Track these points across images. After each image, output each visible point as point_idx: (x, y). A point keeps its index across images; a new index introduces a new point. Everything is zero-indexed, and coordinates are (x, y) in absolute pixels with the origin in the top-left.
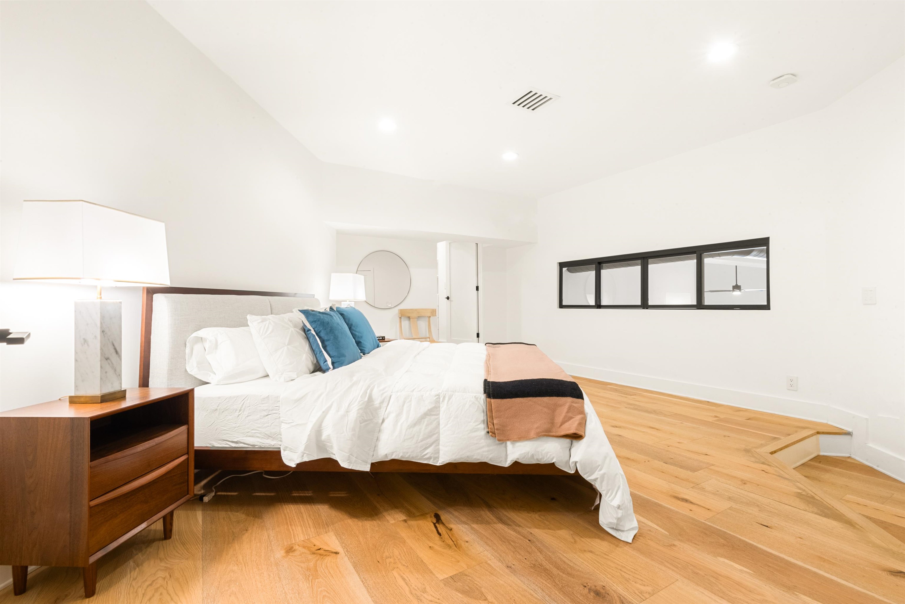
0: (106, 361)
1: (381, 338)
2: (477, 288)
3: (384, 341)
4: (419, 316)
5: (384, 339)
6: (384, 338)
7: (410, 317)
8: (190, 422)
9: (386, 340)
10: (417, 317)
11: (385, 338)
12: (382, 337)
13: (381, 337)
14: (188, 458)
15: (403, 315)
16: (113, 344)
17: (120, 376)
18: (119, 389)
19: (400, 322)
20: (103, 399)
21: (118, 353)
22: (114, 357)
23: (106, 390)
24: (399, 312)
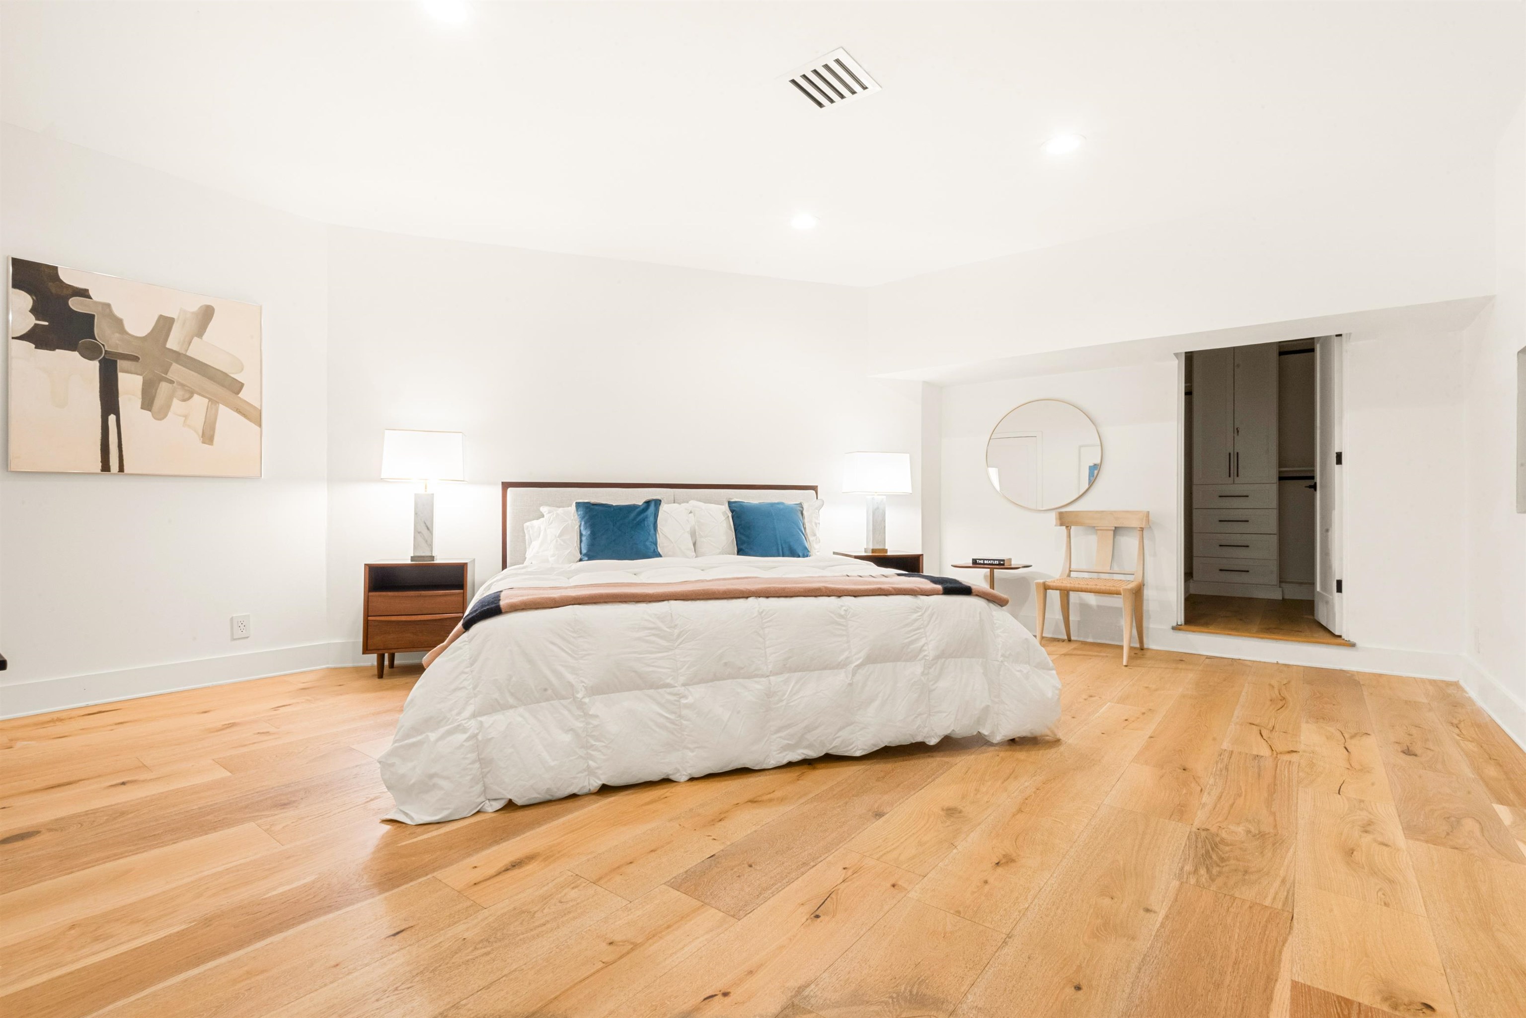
0: (418, 534)
1: (997, 562)
2: (1339, 458)
3: (1003, 567)
4: (1118, 526)
5: (1003, 565)
6: (1002, 563)
7: (1096, 528)
8: (465, 588)
9: (1007, 567)
11: (1005, 562)
12: (999, 561)
13: (997, 560)
15: (1077, 524)
16: (425, 523)
17: (431, 546)
18: (430, 555)
19: (1069, 536)
20: (413, 559)
21: (429, 529)
22: (425, 531)
23: (418, 554)
24: (1058, 517)
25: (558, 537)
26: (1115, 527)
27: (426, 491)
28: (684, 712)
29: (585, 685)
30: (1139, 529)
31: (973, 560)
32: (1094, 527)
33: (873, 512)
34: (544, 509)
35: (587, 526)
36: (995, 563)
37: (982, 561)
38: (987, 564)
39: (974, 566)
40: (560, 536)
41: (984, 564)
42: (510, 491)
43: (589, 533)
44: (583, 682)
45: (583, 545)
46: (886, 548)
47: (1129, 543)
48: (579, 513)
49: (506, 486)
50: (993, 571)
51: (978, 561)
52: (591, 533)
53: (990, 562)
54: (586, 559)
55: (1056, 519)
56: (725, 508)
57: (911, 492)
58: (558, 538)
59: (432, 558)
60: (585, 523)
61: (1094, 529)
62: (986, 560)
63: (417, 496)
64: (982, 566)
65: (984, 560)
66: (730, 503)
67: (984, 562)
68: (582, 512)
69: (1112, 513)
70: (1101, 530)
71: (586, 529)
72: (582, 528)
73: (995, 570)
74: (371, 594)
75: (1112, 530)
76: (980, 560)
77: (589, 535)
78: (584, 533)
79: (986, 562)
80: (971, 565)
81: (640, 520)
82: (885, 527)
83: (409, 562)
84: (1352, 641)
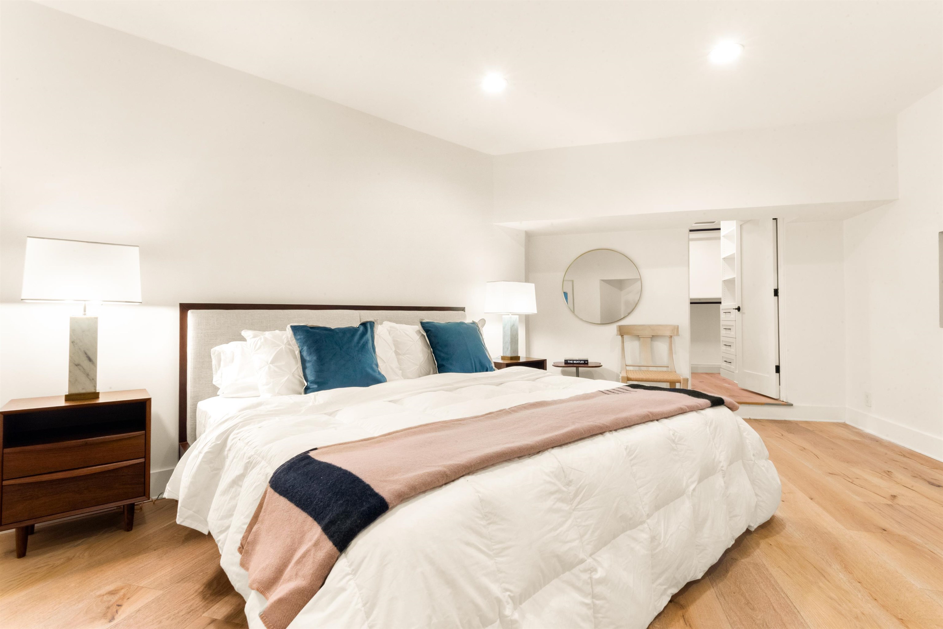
0: (76, 366)
1: (583, 362)
2: (776, 292)
3: (586, 365)
4: (653, 335)
5: (587, 363)
6: (586, 362)
7: (640, 336)
8: (147, 429)
9: (589, 365)
10: (651, 336)
11: (589, 361)
12: (585, 361)
13: (582, 360)
14: (145, 462)
15: (628, 333)
16: (86, 354)
17: (93, 380)
18: (93, 391)
19: (623, 342)
20: (68, 398)
21: (91, 360)
22: (86, 364)
23: (75, 391)
24: (618, 329)
25: (270, 363)
26: (652, 336)
27: (85, 314)
28: (598, 589)
29: (512, 595)
30: (669, 337)
31: (565, 360)
32: (639, 336)
33: (511, 328)
34: (245, 333)
35: (312, 350)
36: (582, 362)
37: (572, 361)
38: (575, 364)
39: (566, 365)
40: (273, 362)
41: (573, 363)
42: (191, 314)
43: (315, 358)
44: (507, 590)
45: (308, 372)
46: (519, 356)
47: (661, 347)
48: (299, 337)
49: (185, 308)
50: (578, 369)
51: (568, 361)
52: (317, 359)
53: (577, 362)
54: (315, 386)
55: (617, 331)
56: (419, 327)
57: (536, 313)
58: (271, 365)
59: (96, 395)
60: (309, 348)
61: (638, 337)
62: (575, 360)
63: (74, 322)
64: (572, 365)
65: (573, 360)
66: (422, 324)
67: (573, 362)
68: (302, 337)
69: (649, 326)
70: (643, 337)
71: (310, 354)
72: (305, 354)
73: (579, 368)
74: (7, 450)
75: (650, 337)
76: (570, 360)
77: (315, 361)
78: (308, 358)
79: (574, 362)
80: (563, 365)
81: (364, 342)
82: (518, 339)
83: (62, 403)
84: (789, 402)
